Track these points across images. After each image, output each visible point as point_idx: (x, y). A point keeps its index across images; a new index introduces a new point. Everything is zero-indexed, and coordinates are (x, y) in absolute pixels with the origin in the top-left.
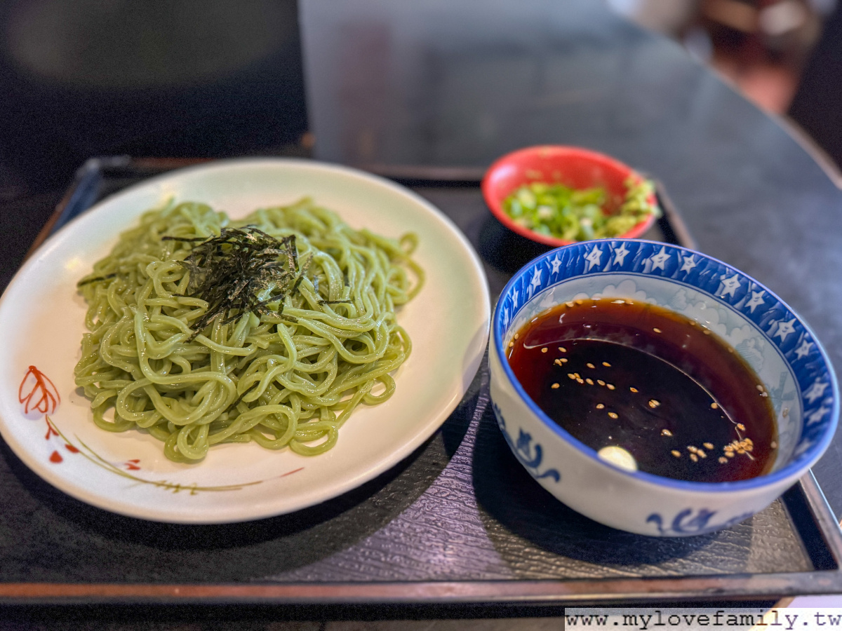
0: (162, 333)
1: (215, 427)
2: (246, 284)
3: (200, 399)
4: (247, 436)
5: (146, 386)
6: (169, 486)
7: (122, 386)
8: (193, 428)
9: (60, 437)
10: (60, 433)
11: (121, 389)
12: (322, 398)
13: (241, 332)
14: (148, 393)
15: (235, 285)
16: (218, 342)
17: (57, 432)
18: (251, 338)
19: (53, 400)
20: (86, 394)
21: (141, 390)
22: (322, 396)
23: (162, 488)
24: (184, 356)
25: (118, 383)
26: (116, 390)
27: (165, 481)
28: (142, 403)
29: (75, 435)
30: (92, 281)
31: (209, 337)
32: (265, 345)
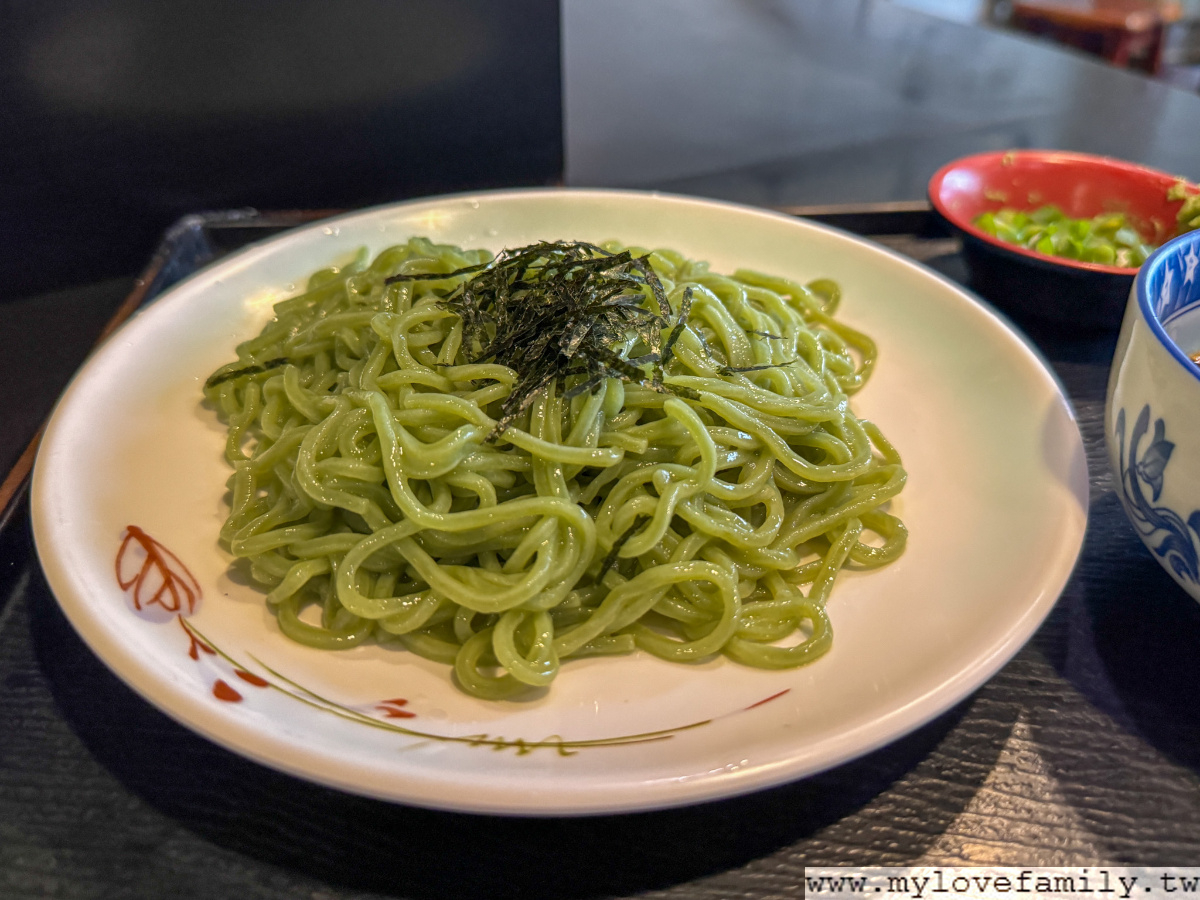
0: (429, 430)
1: (562, 620)
2: (587, 330)
3: (529, 555)
4: (630, 639)
5: (400, 542)
6: (500, 745)
7: (343, 546)
8: (521, 618)
9: (219, 656)
10: (218, 650)
11: (341, 555)
12: (772, 552)
13: (591, 422)
14: (406, 557)
15: (568, 330)
16: (548, 439)
17: (212, 648)
18: (609, 434)
19: (187, 589)
20: (255, 576)
21: (388, 551)
22: (770, 547)
23: (484, 749)
24: (480, 473)
25: (333, 542)
26: (326, 558)
27: (484, 736)
28: (388, 583)
29: (250, 655)
30: (237, 374)
31: (527, 430)
32: (641, 446)
